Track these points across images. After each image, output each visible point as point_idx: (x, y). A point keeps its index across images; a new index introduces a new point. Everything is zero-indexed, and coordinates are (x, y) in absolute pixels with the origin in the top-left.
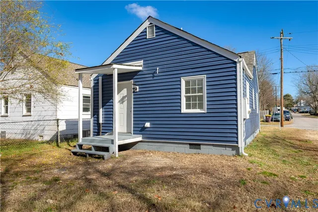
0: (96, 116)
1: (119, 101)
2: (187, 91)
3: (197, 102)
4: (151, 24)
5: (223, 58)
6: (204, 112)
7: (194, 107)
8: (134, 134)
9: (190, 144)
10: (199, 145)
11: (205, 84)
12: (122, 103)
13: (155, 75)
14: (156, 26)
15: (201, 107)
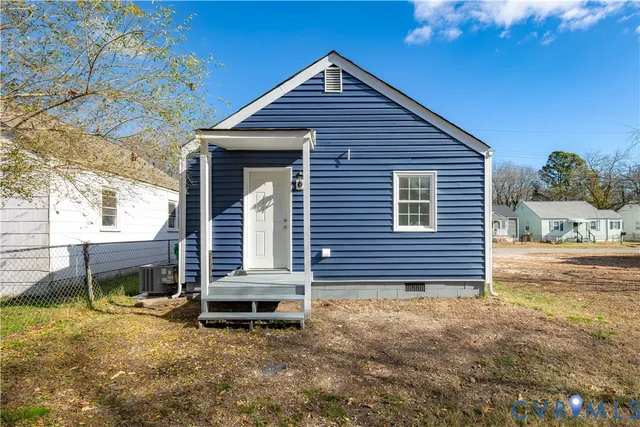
0: (193, 236)
1: (255, 207)
2: (403, 195)
3: (419, 214)
4: (333, 66)
5: (464, 148)
6: (432, 230)
7: (414, 222)
8: (294, 270)
9: (407, 284)
10: (423, 284)
11: (434, 185)
12: (263, 210)
13: (341, 161)
14: (343, 71)
15: (425, 221)
